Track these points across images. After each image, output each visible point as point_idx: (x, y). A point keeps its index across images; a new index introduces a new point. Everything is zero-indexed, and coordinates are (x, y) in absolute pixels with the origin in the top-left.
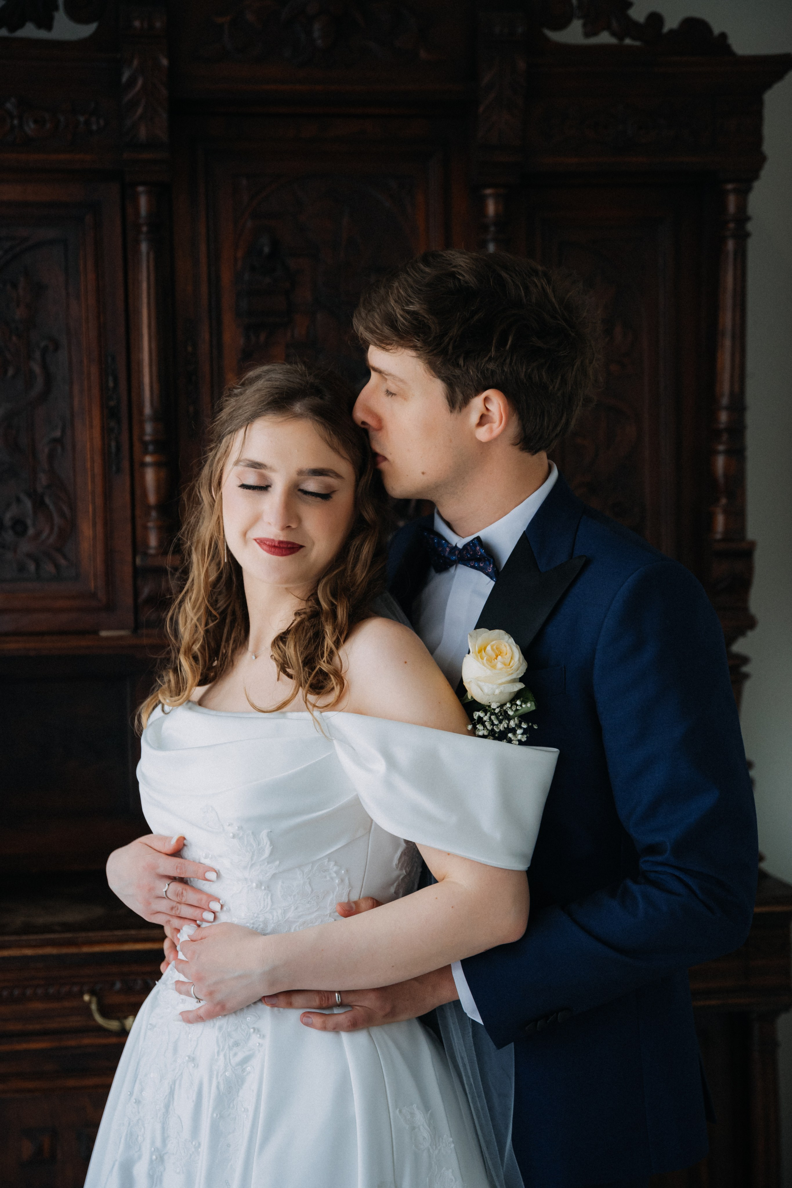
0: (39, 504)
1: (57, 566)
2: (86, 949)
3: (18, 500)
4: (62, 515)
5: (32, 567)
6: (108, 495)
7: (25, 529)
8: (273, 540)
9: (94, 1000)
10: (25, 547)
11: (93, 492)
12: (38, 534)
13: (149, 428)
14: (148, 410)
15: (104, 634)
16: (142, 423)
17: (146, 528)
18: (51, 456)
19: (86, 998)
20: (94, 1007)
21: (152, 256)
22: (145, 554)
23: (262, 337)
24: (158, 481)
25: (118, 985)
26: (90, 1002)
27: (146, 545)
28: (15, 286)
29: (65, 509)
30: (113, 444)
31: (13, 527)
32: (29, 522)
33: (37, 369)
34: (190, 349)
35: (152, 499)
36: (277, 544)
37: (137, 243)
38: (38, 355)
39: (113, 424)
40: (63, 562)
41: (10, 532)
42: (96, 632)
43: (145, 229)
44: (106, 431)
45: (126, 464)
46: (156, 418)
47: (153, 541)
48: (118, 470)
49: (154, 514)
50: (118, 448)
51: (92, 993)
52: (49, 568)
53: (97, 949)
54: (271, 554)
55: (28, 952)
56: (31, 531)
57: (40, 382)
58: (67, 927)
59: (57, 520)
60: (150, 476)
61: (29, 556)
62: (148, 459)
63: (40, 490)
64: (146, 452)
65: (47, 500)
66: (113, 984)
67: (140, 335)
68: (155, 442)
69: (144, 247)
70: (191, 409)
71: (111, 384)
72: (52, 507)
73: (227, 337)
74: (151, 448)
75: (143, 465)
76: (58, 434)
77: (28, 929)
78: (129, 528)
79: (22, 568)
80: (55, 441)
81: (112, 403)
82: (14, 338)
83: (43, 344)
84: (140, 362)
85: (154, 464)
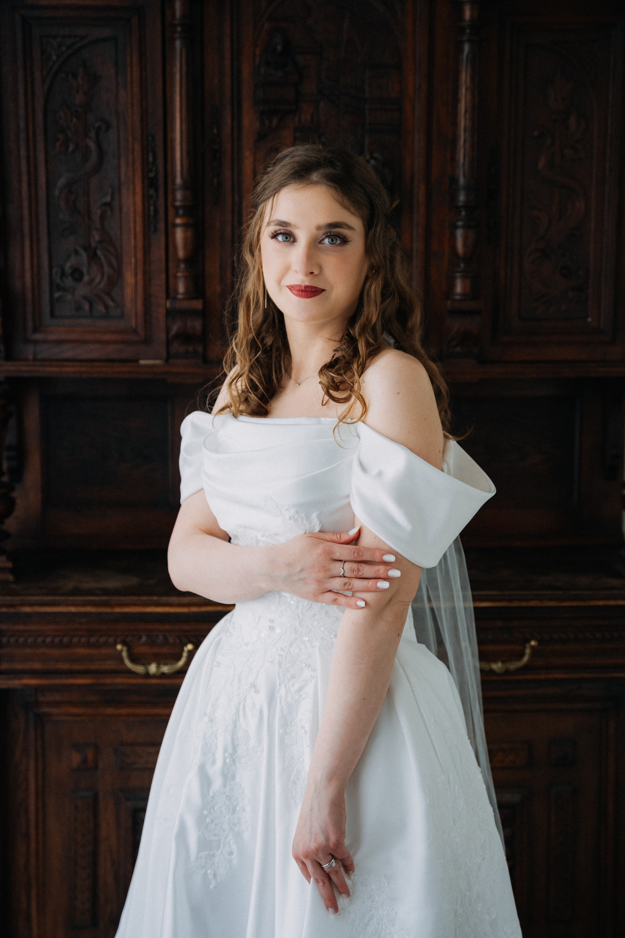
0: (93, 256)
1: (106, 307)
2: (117, 610)
3: (76, 252)
4: (111, 266)
5: (87, 307)
6: (147, 250)
7: (82, 274)
8: (300, 286)
9: (125, 649)
10: (82, 290)
11: (135, 247)
12: (91, 281)
13: (179, 195)
14: (179, 181)
15: (142, 362)
16: (174, 191)
17: (176, 277)
18: (103, 217)
19: (119, 647)
20: (125, 654)
21: (184, 51)
22: (175, 298)
23: (275, 121)
24: (185, 240)
25: (144, 639)
26: (121, 651)
27: (176, 292)
28: (75, 76)
29: (113, 260)
30: (152, 208)
31: (72, 275)
32: (85, 270)
33: (92, 145)
34: (215, 131)
35: (181, 253)
36: (303, 289)
37: (173, 40)
38: (92, 134)
39: (152, 192)
40: (111, 303)
41: (70, 279)
42: (136, 361)
43: (179, 29)
44: (146, 198)
45: (161, 225)
46: (185, 187)
47: (181, 288)
48: (156, 230)
49: (182, 266)
50: (156, 211)
51: (124, 643)
52: (101, 308)
53: (126, 610)
54: (299, 297)
55: (73, 609)
56: (86, 278)
57: (94, 158)
58: (106, 592)
59: (106, 269)
60: (179, 235)
61: (85, 298)
62: (178, 221)
63: (93, 245)
64: (177, 215)
65: (99, 253)
66: (140, 637)
67: (173, 119)
68: (184, 207)
69: (178, 44)
70: (215, 180)
71: (151, 159)
72: (103, 258)
73: (246, 121)
74: (181, 212)
75: (175, 226)
76: (108, 199)
77: (76, 592)
78: (163, 276)
79: (79, 308)
80: (106, 204)
81: (152, 175)
82: (75, 120)
83: (97, 125)
84: (173, 141)
85: (185, 226)
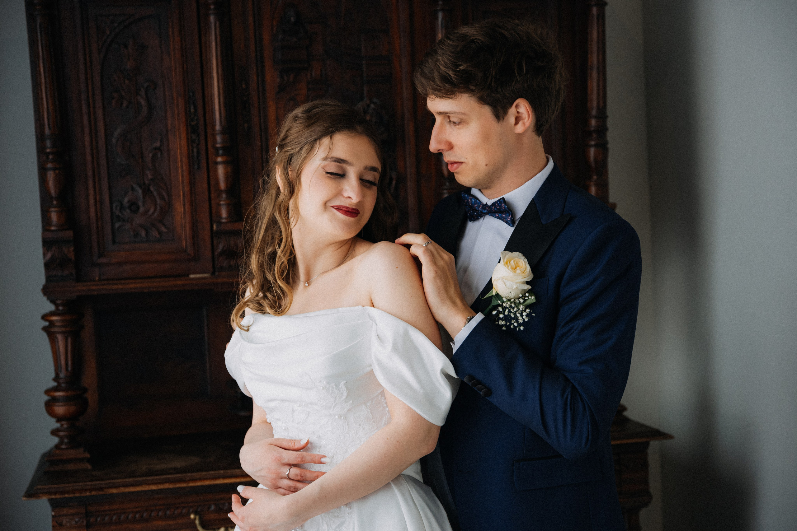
0: (147, 191)
1: (160, 233)
2: (192, 484)
3: (133, 189)
4: (162, 198)
5: (143, 233)
6: (192, 184)
7: (138, 208)
8: (348, 207)
9: (197, 517)
10: (138, 220)
11: (183, 182)
12: (147, 211)
13: (219, 139)
14: (218, 127)
15: (192, 276)
16: (214, 135)
17: (219, 205)
18: (154, 159)
19: (192, 516)
20: (197, 522)
21: (218, 24)
22: (219, 223)
23: (291, 78)
24: (226, 174)
25: (213, 508)
26: (195, 519)
27: (220, 217)
28: (126, 47)
29: (164, 194)
30: (195, 150)
31: (130, 208)
32: (140, 204)
33: (143, 102)
34: (244, 86)
35: (222, 185)
36: (350, 210)
37: (207, 16)
38: (142, 92)
39: (194, 137)
40: (163, 229)
41: (128, 211)
42: (188, 275)
43: (212, 7)
44: (190, 142)
45: (204, 164)
46: (223, 132)
47: (224, 213)
48: (199, 167)
49: (224, 196)
50: (198, 153)
51: (196, 513)
52: (155, 234)
53: (199, 484)
55: (154, 487)
56: (142, 210)
57: (145, 110)
58: (177, 471)
59: (158, 201)
60: (221, 170)
61: (141, 226)
62: (219, 159)
63: (147, 182)
64: (217, 155)
65: (152, 189)
66: (209, 507)
67: (212, 78)
68: (223, 148)
69: (212, 18)
70: (246, 125)
71: (192, 110)
72: (155, 193)
73: (268, 77)
74: (221, 152)
75: (216, 163)
76: (158, 144)
77: (150, 473)
78: (207, 205)
79: (136, 235)
80: (156, 149)
81: (193, 123)
82: (127, 81)
83: (146, 85)
84: (212, 95)
85: (223, 163)
